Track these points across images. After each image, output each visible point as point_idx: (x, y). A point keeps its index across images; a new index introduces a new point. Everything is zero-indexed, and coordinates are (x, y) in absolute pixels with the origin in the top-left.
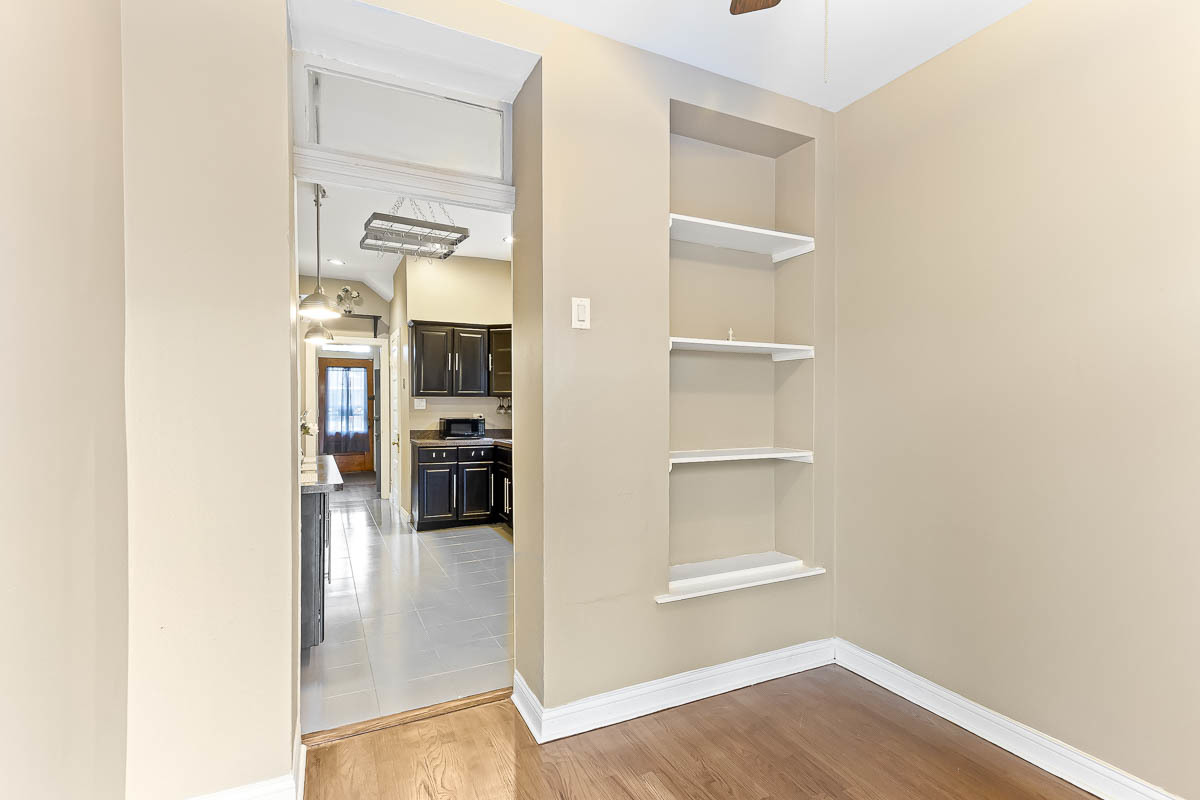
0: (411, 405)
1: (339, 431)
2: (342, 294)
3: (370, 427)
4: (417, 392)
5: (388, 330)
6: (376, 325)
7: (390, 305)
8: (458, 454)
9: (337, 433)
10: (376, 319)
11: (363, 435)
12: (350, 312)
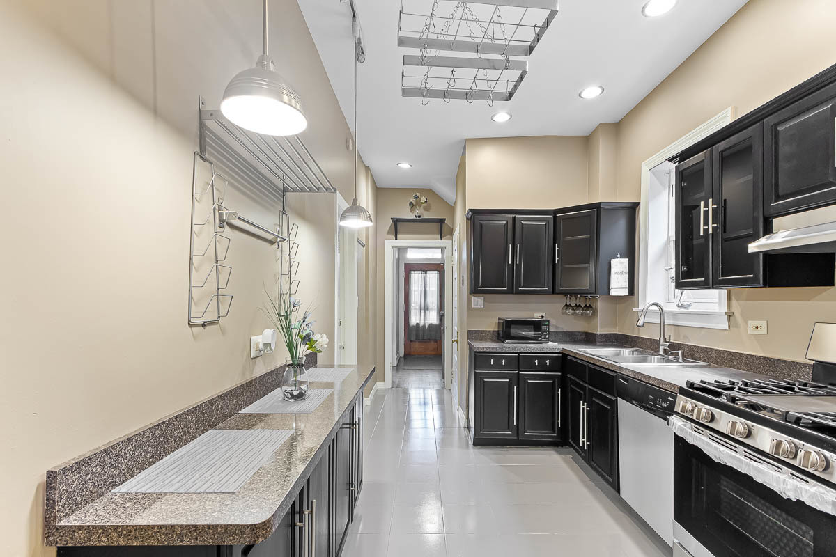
0: (469, 302)
1: (418, 322)
2: (412, 200)
3: (440, 320)
4: (475, 290)
5: (451, 232)
6: (441, 228)
7: (452, 209)
8: (519, 361)
9: (417, 324)
10: (441, 221)
11: (436, 325)
12: (419, 217)
